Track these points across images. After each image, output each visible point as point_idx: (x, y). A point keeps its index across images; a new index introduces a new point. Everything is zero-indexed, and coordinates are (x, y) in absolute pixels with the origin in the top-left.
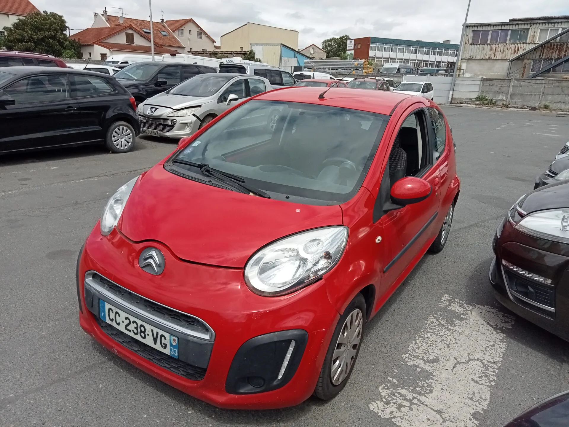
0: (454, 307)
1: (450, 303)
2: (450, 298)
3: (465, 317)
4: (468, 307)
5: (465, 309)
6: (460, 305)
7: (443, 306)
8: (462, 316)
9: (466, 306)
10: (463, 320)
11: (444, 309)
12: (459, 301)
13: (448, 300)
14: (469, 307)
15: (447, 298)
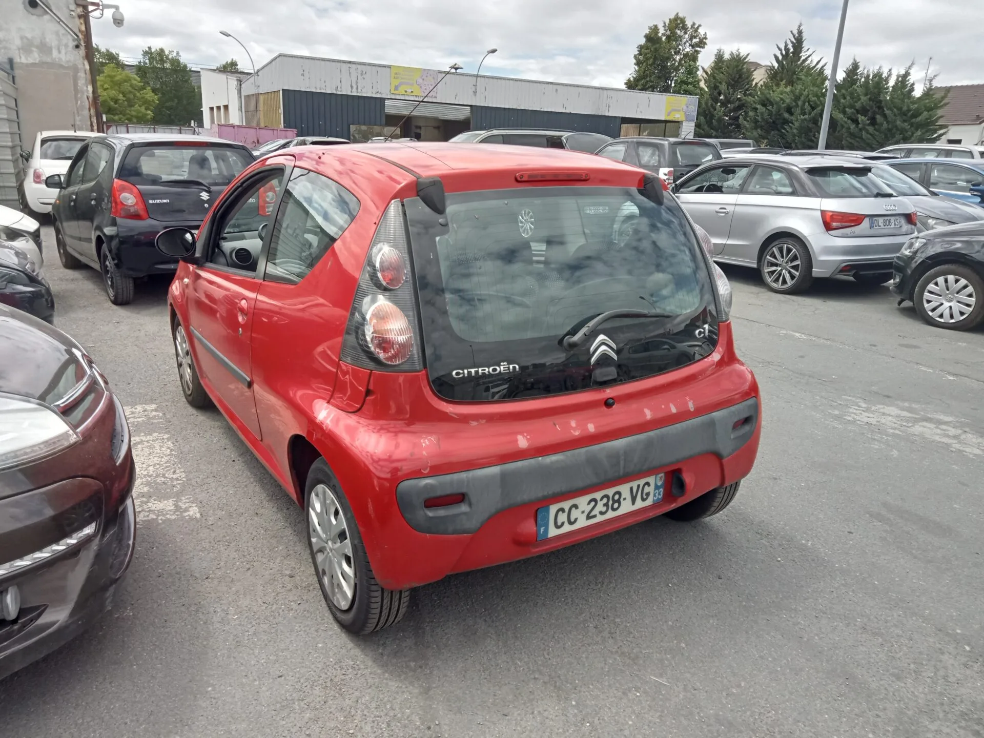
0: (168, 505)
1: (177, 508)
2: (186, 514)
3: (139, 500)
4: (148, 516)
5: (149, 511)
6: (161, 512)
7: (183, 498)
8: (145, 499)
9: (152, 516)
10: (138, 495)
11: (178, 496)
12: (168, 516)
13: (186, 510)
14: (144, 517)
15: (191, 513)
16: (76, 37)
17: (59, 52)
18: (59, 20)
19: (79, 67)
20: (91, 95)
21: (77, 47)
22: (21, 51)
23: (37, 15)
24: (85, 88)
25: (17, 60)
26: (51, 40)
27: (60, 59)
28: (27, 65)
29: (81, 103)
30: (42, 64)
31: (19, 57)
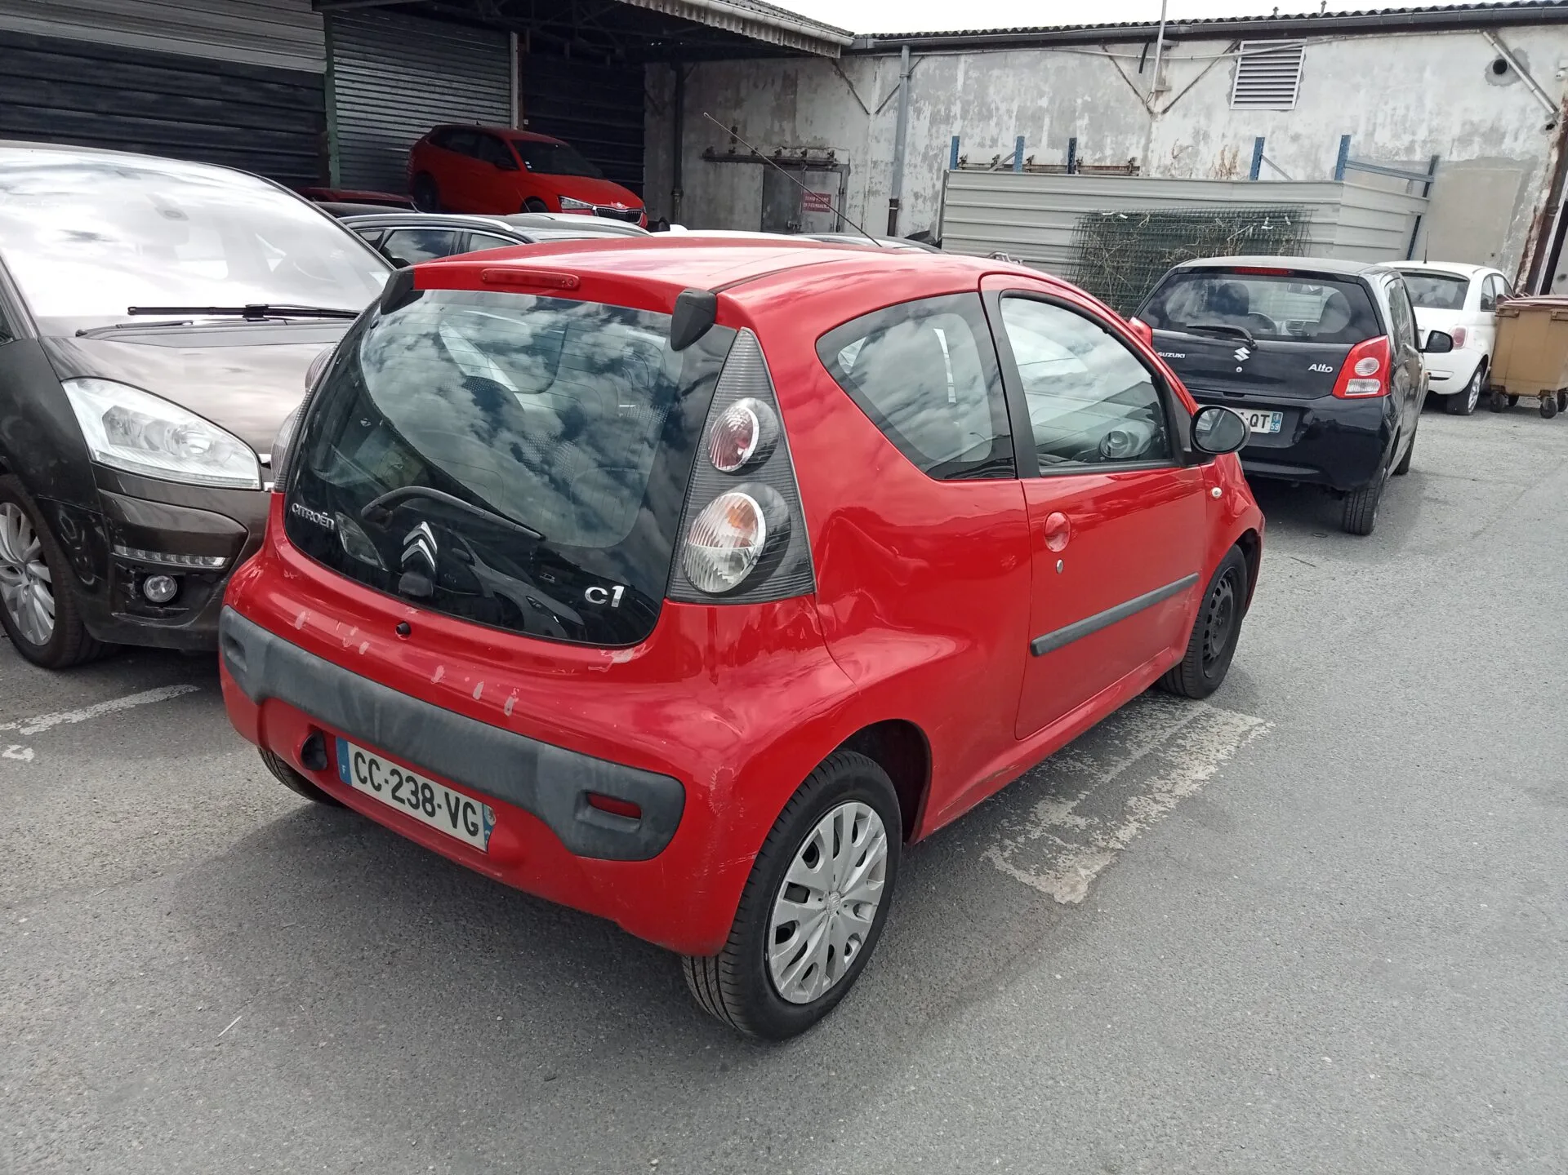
16: (1552, 111)
17: (1516, 139)
18: (1533, 88)
19: (1540, 159)
20: (1542, 205)
21: (1550, 127)
22: (1456, 143)
23: (1502, 85)
24: (1537, 194)
25: (1445, 158)
26: (1510, 121)
27: (1512, 150)
28: (1458, 164)
29: (1521, 218)
30: (1484, 160)
31: (1448, 153)
